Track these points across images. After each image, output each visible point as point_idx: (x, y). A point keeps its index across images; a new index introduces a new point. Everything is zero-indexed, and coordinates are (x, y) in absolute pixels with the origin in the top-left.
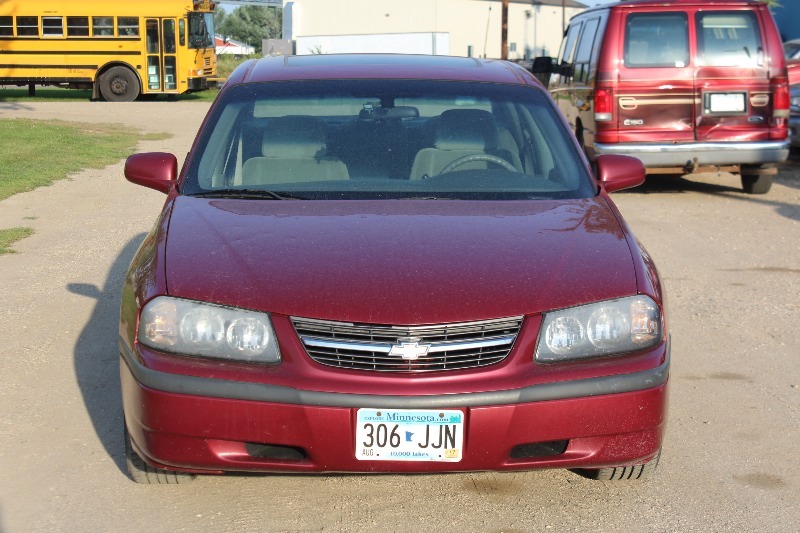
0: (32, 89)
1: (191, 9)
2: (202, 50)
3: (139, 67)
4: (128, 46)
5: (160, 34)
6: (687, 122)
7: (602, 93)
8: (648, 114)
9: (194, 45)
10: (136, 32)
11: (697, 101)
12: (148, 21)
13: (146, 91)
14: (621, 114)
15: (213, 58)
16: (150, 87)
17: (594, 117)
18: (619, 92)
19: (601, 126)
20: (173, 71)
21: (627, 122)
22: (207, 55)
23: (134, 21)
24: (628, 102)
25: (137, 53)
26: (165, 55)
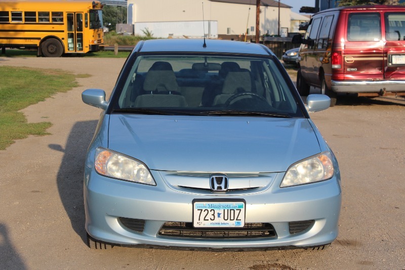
0: (4, 50)
1: (91, 8)
2: (96, 30)
3: (63, 39)
4: (57, 27)
5: (74, 20)
6: (380, 70)
7: (336, 54)
8: (359, 65)
9: (93, 27)
10: (62, 20)
11: (385, 59)
12: (68, 14)
13: (67, 51)
14: (345, 65)
15: (102, 34)
16: (69, 49)
17: (331, 66)
18: (345, 54)
19: (335, 72)
20: (81, 41)
21: (348, 70)
22: (99, 32)
23: (61, 14)
24: (349, 59)
25: (62, 31)
26: (77, 32)
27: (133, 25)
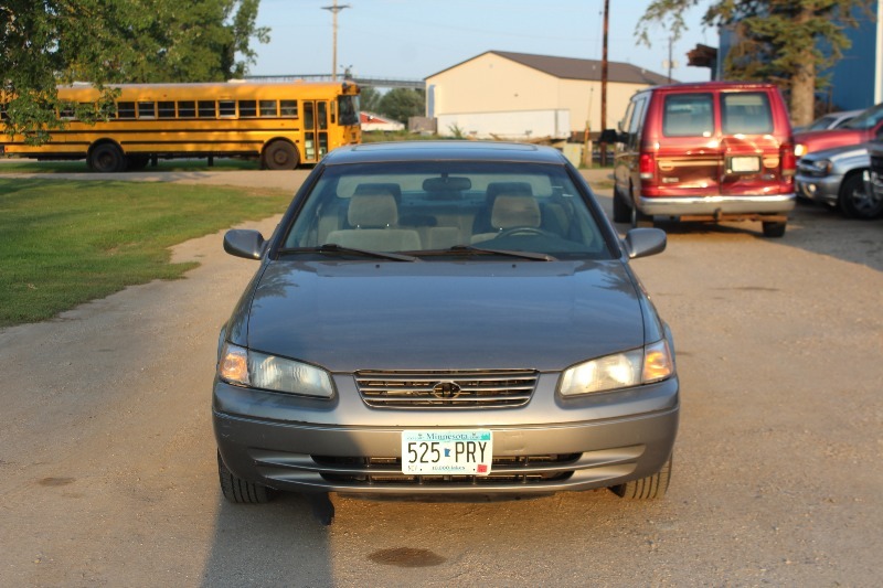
0: (210, 160)
1: (341, 93)
2: (349, 127)
3: (298, 141)
4: (289, 124)
5: (314, 111)
6: (714, 179)
7: (646, 157)
8: (682, 174)
9: (344, 123)
10: (295, 112)
11: (721, 163)
12: (305, 104)
13: (303, 161)
14: (660, 174)
15: (359, 134)
16: (306, 158)
17: (639, 176)
18: (659, 156)
19: (645, 183)
20: (325, 145)
21: (665, 180)
22: (354, 130)
23: (294, 103)
24: (666, 164)
25: (294, 130)
26: (319, 131)
27: (436, 119)
